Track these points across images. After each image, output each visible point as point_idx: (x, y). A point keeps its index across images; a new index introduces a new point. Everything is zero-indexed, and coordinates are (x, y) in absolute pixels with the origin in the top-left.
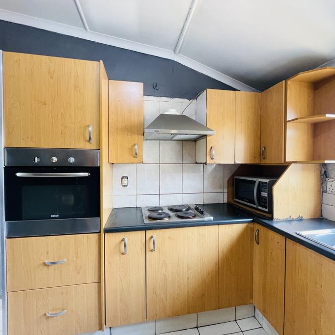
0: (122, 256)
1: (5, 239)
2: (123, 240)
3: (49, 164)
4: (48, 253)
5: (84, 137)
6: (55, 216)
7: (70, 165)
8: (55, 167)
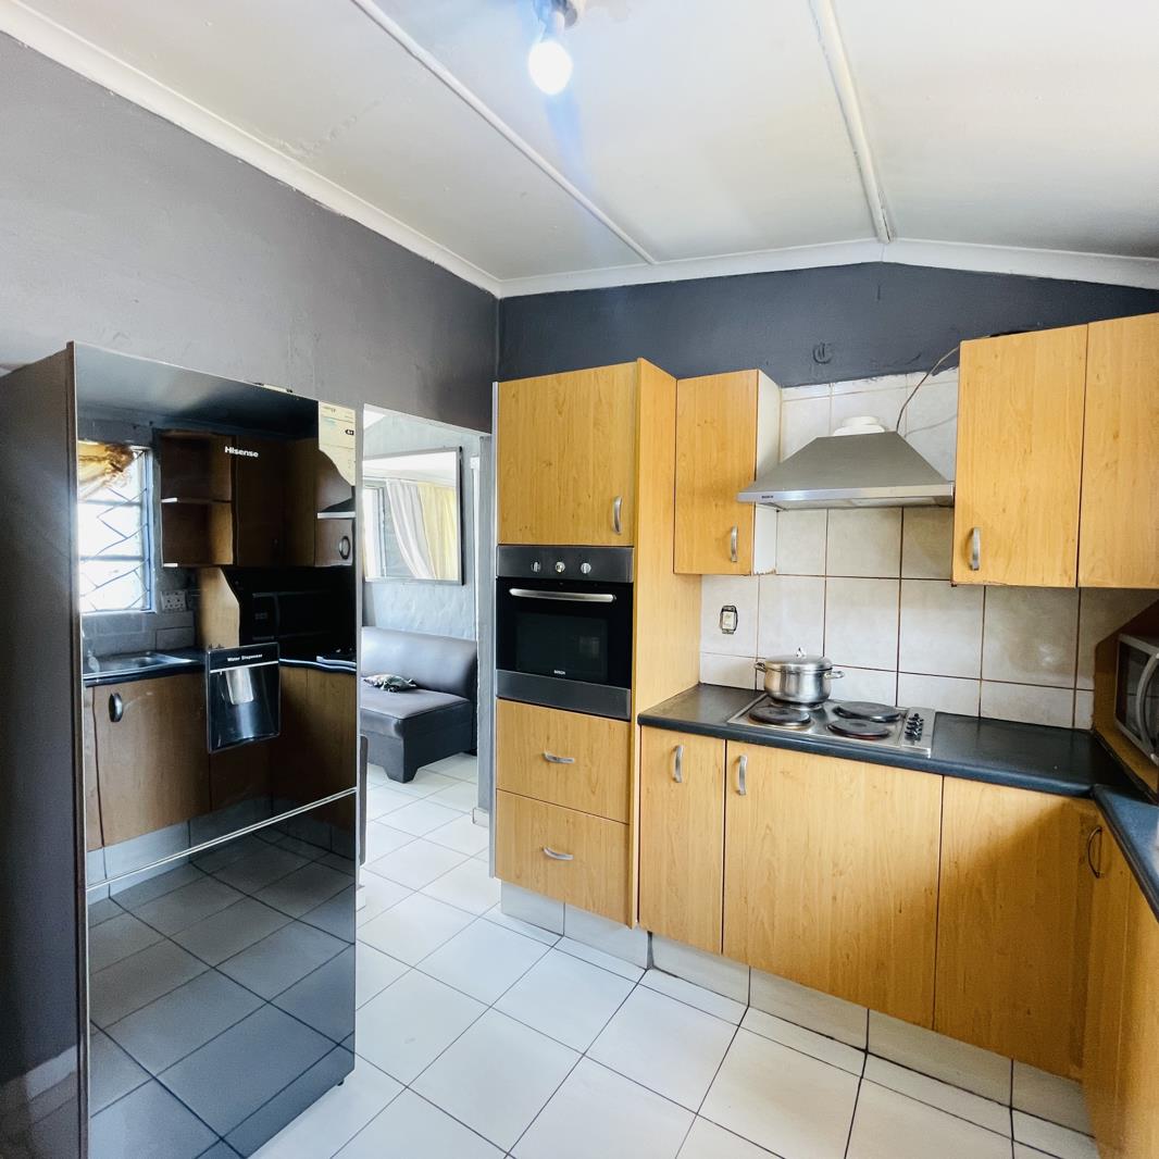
0: (673, 783)
1: (495, 698)
2: (676, 749)
3: (552, 575)
4: (548, 739)
5: (609, 522)
6: (559, 672)
7: (585, 579)
8: (562, 581)
